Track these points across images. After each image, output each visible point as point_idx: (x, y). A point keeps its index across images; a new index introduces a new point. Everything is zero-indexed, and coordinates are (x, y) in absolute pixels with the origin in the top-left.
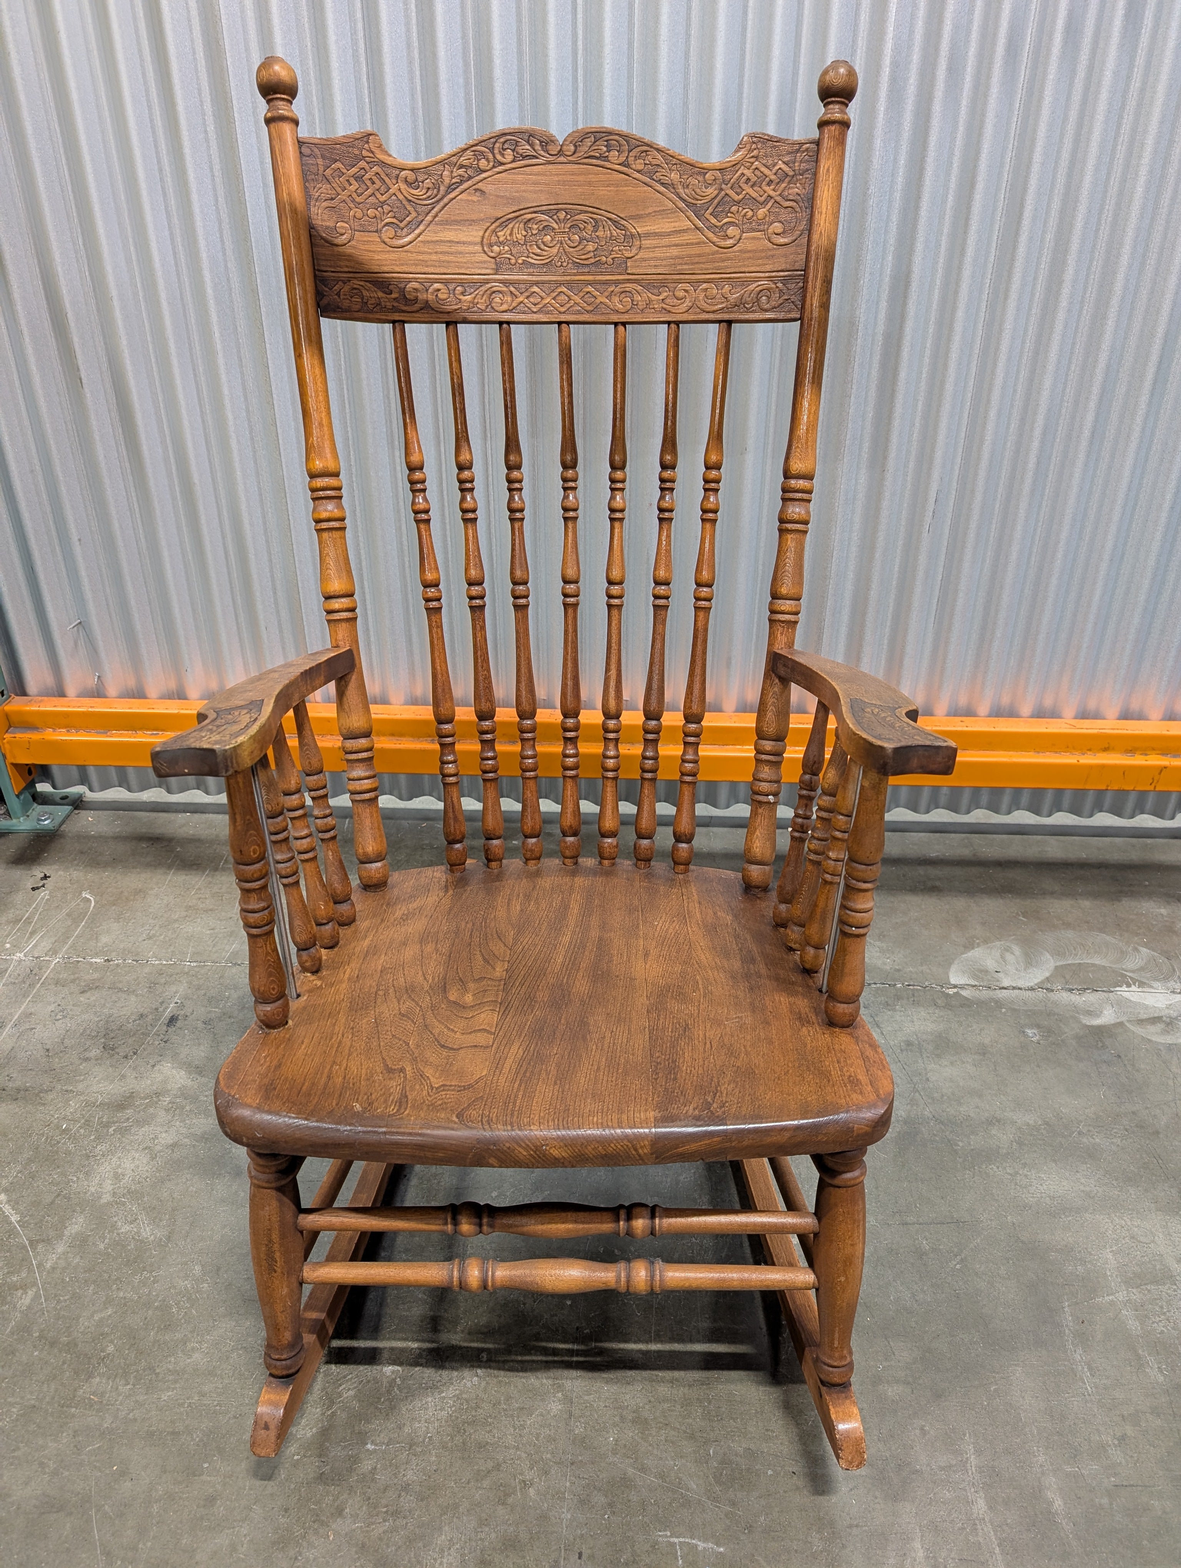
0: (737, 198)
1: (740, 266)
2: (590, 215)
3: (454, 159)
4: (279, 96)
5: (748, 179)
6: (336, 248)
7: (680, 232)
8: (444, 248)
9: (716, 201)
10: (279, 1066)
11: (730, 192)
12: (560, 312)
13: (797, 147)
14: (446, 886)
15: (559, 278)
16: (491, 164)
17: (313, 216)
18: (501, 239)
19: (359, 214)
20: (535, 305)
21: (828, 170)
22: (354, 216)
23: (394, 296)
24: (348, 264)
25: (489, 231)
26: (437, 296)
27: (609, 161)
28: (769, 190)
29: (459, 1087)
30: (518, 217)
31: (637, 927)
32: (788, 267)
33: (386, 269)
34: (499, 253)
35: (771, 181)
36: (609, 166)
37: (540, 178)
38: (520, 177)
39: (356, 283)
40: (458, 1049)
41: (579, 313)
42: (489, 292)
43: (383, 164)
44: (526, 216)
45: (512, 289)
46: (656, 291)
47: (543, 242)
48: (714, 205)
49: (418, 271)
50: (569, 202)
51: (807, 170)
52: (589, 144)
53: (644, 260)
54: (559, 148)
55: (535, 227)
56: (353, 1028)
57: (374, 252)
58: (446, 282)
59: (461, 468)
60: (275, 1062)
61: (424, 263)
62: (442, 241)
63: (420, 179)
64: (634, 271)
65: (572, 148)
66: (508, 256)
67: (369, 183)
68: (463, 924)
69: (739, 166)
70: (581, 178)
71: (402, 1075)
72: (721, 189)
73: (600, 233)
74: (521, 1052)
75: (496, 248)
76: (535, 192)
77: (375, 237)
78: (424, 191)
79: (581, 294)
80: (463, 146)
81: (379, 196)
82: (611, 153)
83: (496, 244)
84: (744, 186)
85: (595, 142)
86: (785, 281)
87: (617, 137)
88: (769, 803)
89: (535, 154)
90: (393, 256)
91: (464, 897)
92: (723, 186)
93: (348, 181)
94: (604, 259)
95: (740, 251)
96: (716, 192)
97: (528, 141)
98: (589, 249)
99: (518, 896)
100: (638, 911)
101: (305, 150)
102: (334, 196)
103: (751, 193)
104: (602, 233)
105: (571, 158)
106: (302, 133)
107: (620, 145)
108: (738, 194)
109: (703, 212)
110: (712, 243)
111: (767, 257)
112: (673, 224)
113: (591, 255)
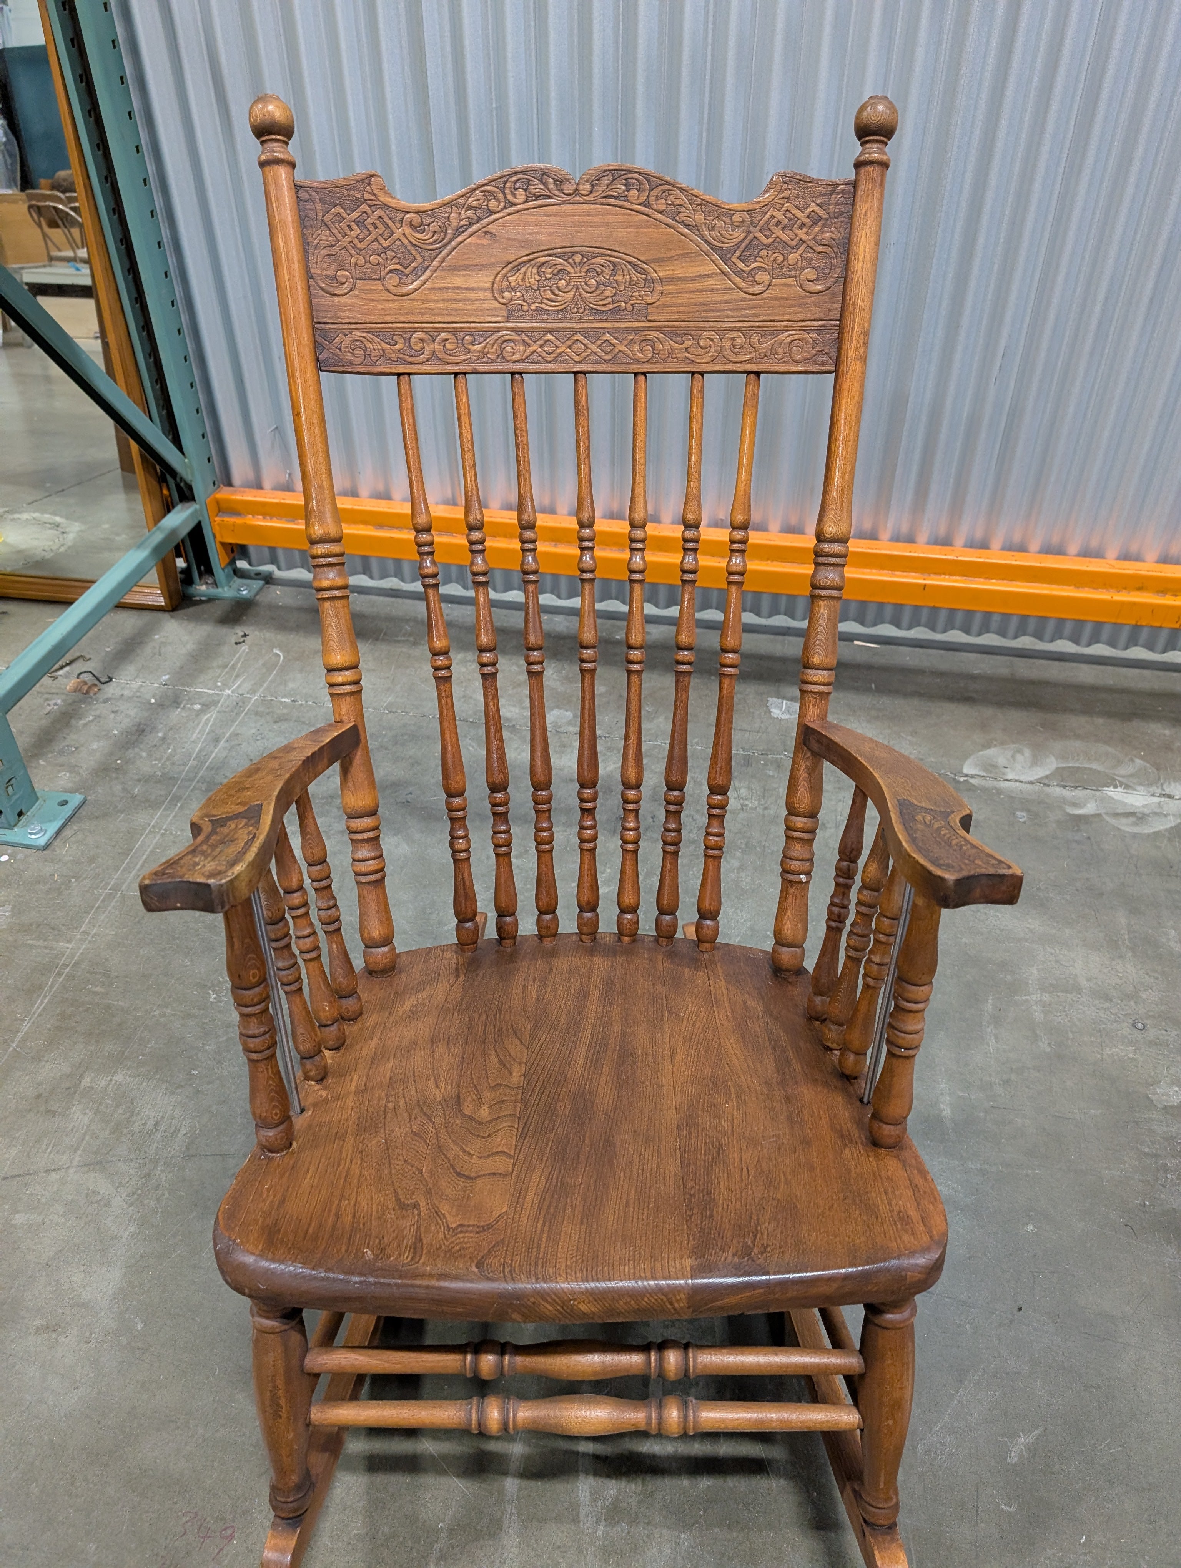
0: (766, 241)
1: (769, 315)
2: (608, 258)
3: (462, 200)
4: (273, 137)
5: (779, 222)
6: (336, 299)
7: (704, 276)
8: (452, 296)
9: (744, 245)
10: (283, 1202)
11: (759, 235)
12: (576, 362)
13: (831, 188)
14: (457, 970)
15: (575, 325)
16: (502, 205)
17: (312, 265)
18: (513, 284)
19: (361, 261)
20: (549, 354)
21: (866, 214)
22: (356, 264)
23: (398, 347)
24: (350, 315)
25: (499, 276)
26: (444, 346)
27: (627, 201)
28: (802, 234)
29: (478, 1227)
30: (530, 261)
31: (662, 1020)
32: (822, 316)
33: (390, 319)
34: (511, 300)
35: (803, 224)
36: (628, 207)
37: (553, 219)
38: (533, 219)
39: (358, 335)
40: (475, 1178)
41: (596, 362)
42: (499, 341)
43: (386, 207)
44: (539, 260)
45: (524, 337)
46: (679, 339)
47: (558, 288)
48: (741, 249)
49: (425, 319)
50: (585, 244)
51: (842, 213)
52: (607, 183)
53: (666, 306)
54: (575, 187)
55: (549, 271)
56: (361, 1152)
57: (377, 301)
58: (454, 332)
59: (471, 528)
60: (279, 1197)
61: (432, 311)
62: (450, 288)
63: (426, 222)
64: (655, 318)
65: (589, 187)
66: (521, 302)
67: (371, 228)
68: (476, 1016)
69: (768, 207)
70: (598, 219)
71: (416, 1212)
72: (750, 232)
73: (619, 278)
74: (543, 1181)
75: (507, 294)
76: (551, 234)
77: (377, 285)
78: (430, 235)
79: (599, 343)
80: (472, 186)
81: (381, 241)
82: (631, 193)
83: (507, 289)
84: (775, 229)
85: (613, 180)
86: (819, 331)
87: (637, 176)
88: (801, 882)
89: (549, 194)
90: (398, 305)
91: (476, 983)
92: (752, 229)
93: (349, 226)
94: (623, 305)
95: (770, 298)
96: (744, 235)
97: (541, 181)
98: (607, 295)
99: (534, 980)
100: (662, 999)
101: (303, 195)
102: (333, 243)
103: (781, 237)
104: (621, 277)
105: (586, 198)
106: (299, 176)
107: (640, 184)
108: (767, 237)
109: (729, 256)
110: (740, 289)
111: (799, 306)
112: (698, 269)
113: (610, 300)
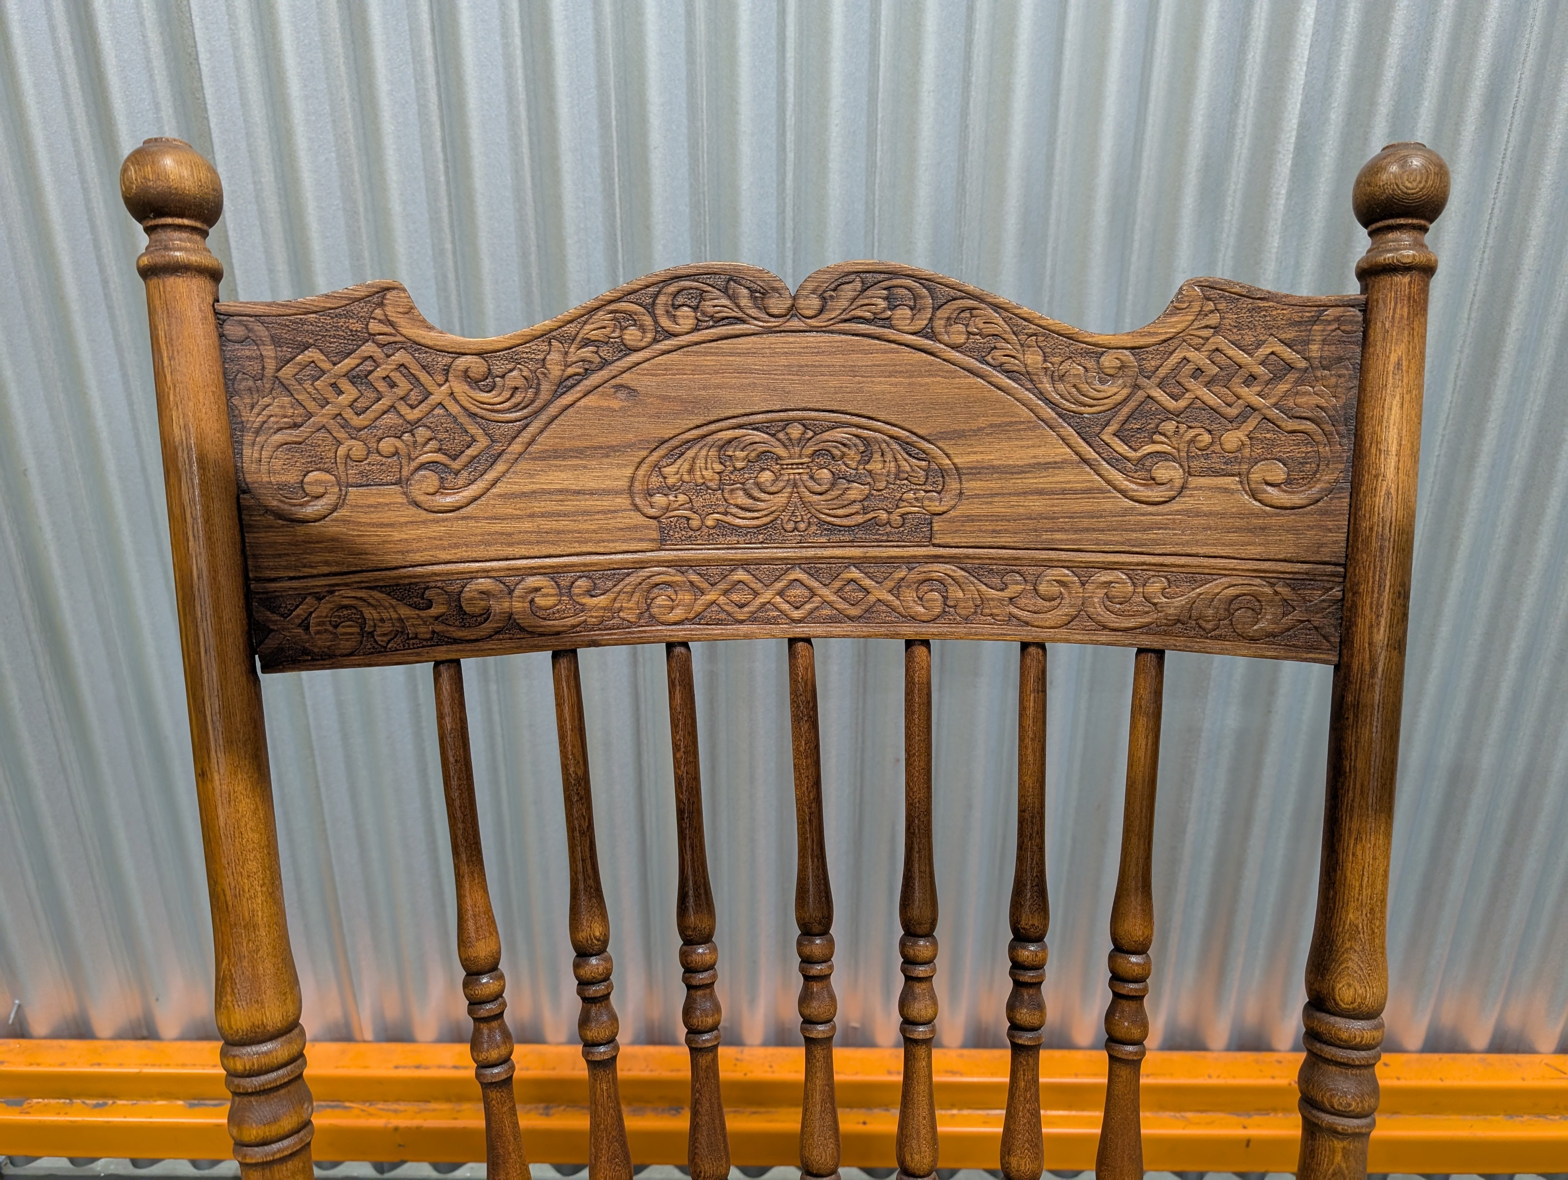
0: (1171, 404)
1: (1183, 543)
2: (854, 430)
3: (571, 329)
4: (169, 220)
5: (1199, 370)
6: (301, 529)
7: (1047, 466)
8: (551, 506)
9: (1126, 410)
11: (1157, 393)
12: (793, 621)
13: (1310, 312)
15: (790, 553)
16: (650, 336)
17: (249, 466)
18: (671, 481)
19: (357, 449)
20: (741, 606)
22: (348, 456)
23: (434, 611)
24: (329, 557)
25: (644, 467)
26: (532, 601)
27: (891, 327)
28: (1250, 394)
30: (704, 436)
32: (1303, 555)
33: (418, 557)
34: (667, 509)
35: (1253, 377)
36: (893, 337)
37: (750, 360)
38: (710, 361)
39: (346, 595)
41: (832, 620)
42: (644, 586)
43: (415, 346)
44: (721, 435)
45: (694, 578)
46: (996, 581)
47: (758, 485)
48: (1121, 418)
49: (492, 553)
50: (811, 406)
51: (1340, 359)
52: (851, 294)
53: (970, 519)
54: (789, 302)
55: (741, 454)
57: (391, 525)
58: (553, 573)
59: (583, 953)
61: (508, 538)
62: (544, 492)
63: (497, 370)
64: (948, 540)
65: (816, 302)
66: (687, 513)
67: (382, 386)
69: (1175, 342)
70: (837, 360)
73: (876, 466)
75: (659, 499)
76: (742, 388)
77: (394, 494)
78: (506, 394)
79: (837, 584)
80: (590, 303)
81: (404, 409)
82: (899, 312)
83: (659, 490)
84: (1191, 384)
85: (863, 291)
86: (1296, 582)
87: (909, 282)
89: (740, 315)
90: (435, 530)
92: (1144, 382)
93: (334, 385)
94: (884, 516)
95: (1186, 513)
96: (1125, 392)
97: (725, 291)
98: (852, 497)
101: (233, 330)
102: (299, 420)
103: (1205, 398)
104: (880, 466)
105: (813, 322)
106: (227, 295)
107: (916, 297)
108: (1175, 397)
109: (1097, 429)
110: (1120, 491)
111: (1252, 530)
112: (1032, 452)
113: (857, 507)
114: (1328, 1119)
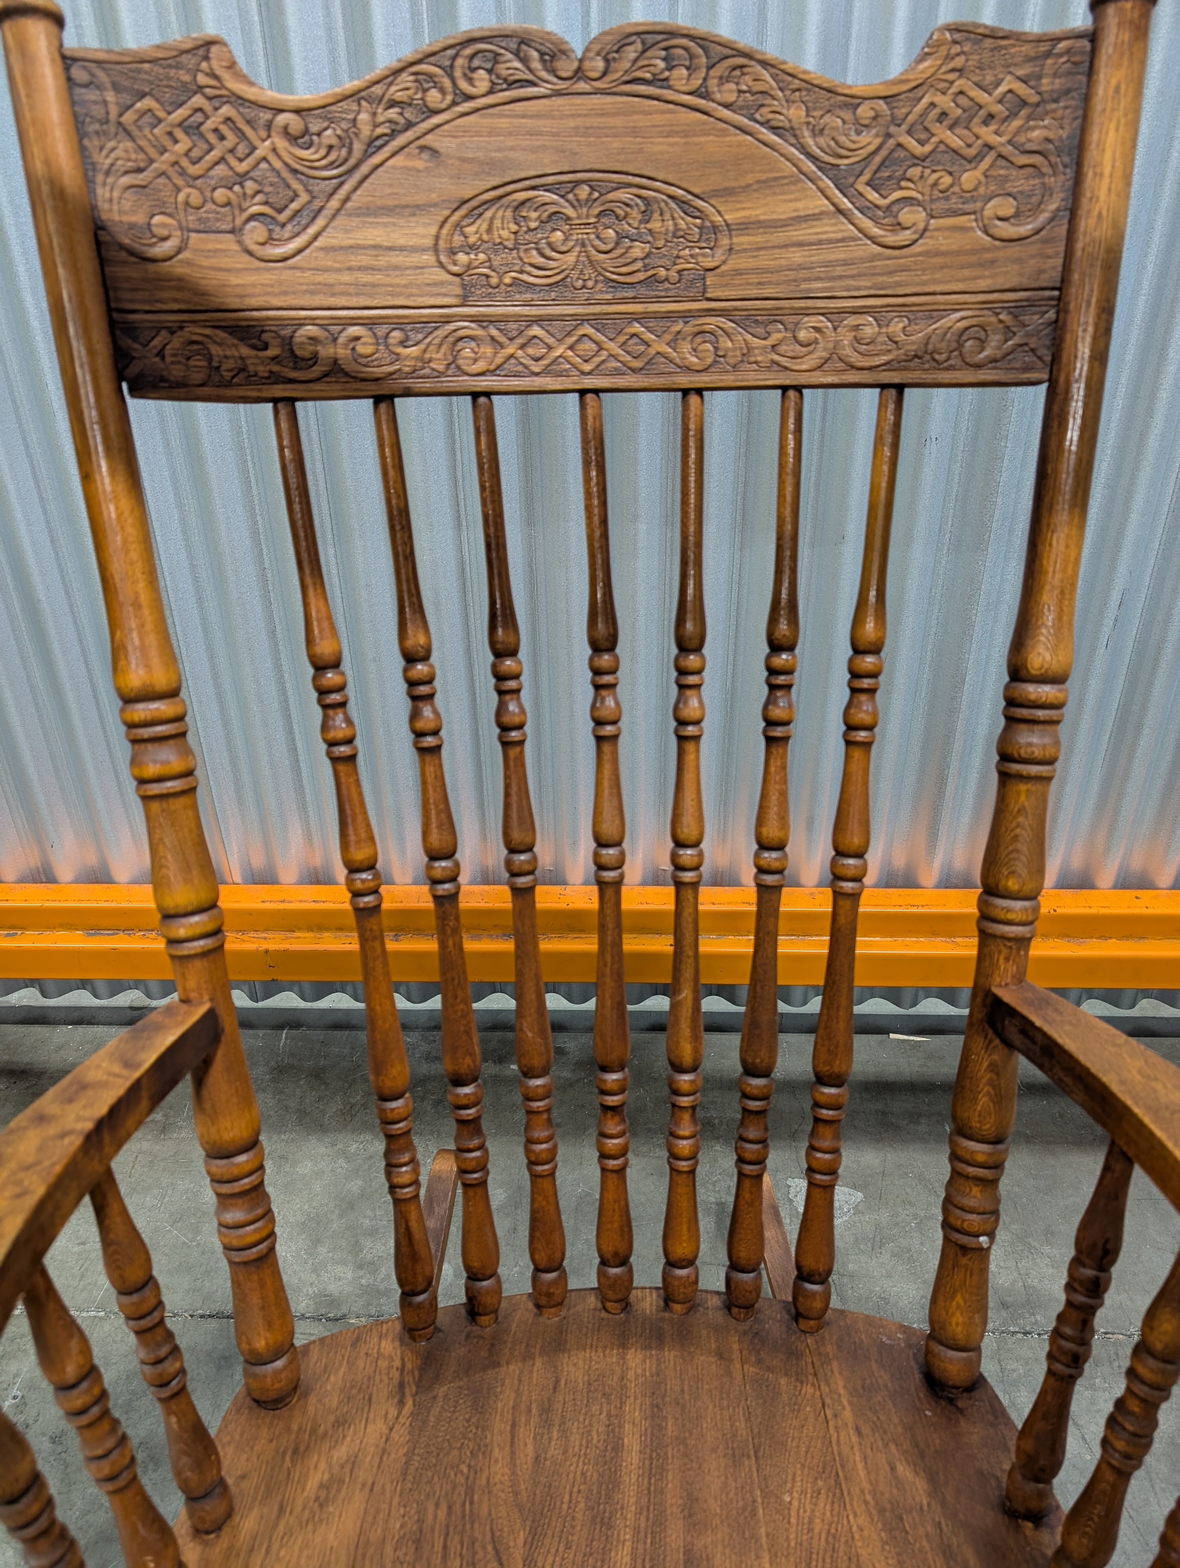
0: (919, 150)
1: (923, 284)
2: (635, 191)
3: (378, 90)
5: (944, 114)
6: (151, 267)
7: (806, 218)
8: (364, 260)
9: (878, 159)
11: (907, 141)
12: (583, 373)
13: (1044, 48)
15: (580, 310)
16: (449, 98)
17: (103, 206)
18: (472, 240)
19: (195, 198)
20: (537, 360)
21: (1117, 89)
22: (187, 203)
23: (271, 352)
24: (178, 295)
25: (448, 226)
26: (353, 349)
27: (669, 87)
28: (987, 134)
30: (501, 197)
32: (1025, 282)
33: (254, 302)
34: (469, 267)
35: (991, 116)
36: (670, 98)
37: (540, 122)
38: (504, 123)
39: (194, 332)
41: (617, 373)
42: (451, 339)
43: (239, 100)
44: (516, 196)
45: (494, 332)
46: (760, 331)
47: (549, 244)
48: (873, 167)
49: (317, 303)
50: (596, 167)
51: (1069, 91)
52: (633, 55)
53: (738, 272)
54: (576, 65)
55: (534, 215)
57: (228, 270)
58: (370, 324)
61: (329, 289)
62: (360, 247)
63: (314, 128)
64: (719, 294)
65: (600, 64)
66: (485, 271)
67: (212, 138)
68: (431, 1508)
69: (925, 87)
70: (618, 122)
72: (888, 136)
73: (656, 225)
75: (462, 257)
76: (534, 150)
77: (228, 242)
78: (323, 152)
79: (622, 339)
80: (395, 65)
81: (234, 163)
82: (675, 72)
83: (462, 249)
84: (937, 128)
85: (644, 51)
86: (1017, 309)
87: (685, 42)
88: (981, 1249)
89: (531, 77)
90: (266, 277)
91: (432, 1419)
92: (892, 129)
93: (170, 134)
94: (662, 272)
95: (926, 254)
96: (878, 141)
97: (517, 54)
98: (634, 255)
99: (529, 1410)
100: (749, 1457)
101: (77, 73)
102: (142, 165)
103: (948, 141)
104: (659, 224)
105: (598, 84)
106: (71, 40)
107: (692, 57)
108: (922, 143)
109: (851, 180)
110: (870, 238)
111: (981, 265)
112: (794, 205)
113: (639, 265)
114: (1016, 767)
